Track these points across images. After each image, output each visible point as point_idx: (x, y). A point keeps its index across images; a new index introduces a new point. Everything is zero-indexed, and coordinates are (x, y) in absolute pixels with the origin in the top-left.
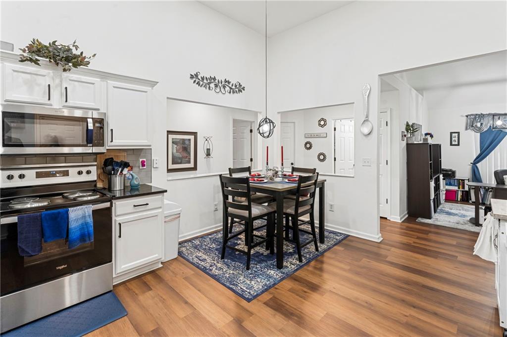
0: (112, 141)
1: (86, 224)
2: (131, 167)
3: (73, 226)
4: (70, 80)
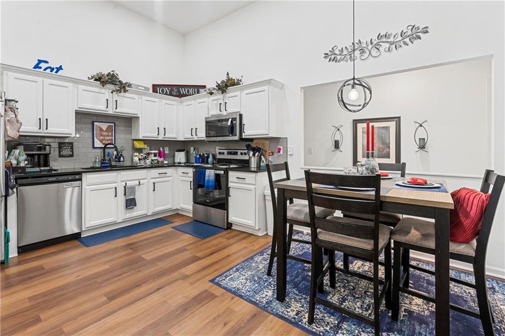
2: (272, 152)
4: (229, 97)
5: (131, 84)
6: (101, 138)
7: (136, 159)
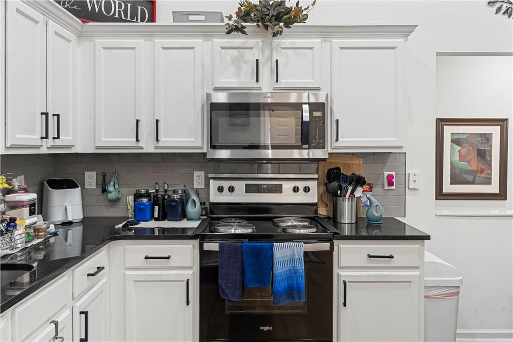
0: (337, 140)
1: (295, 271)
2: (369, 184)
3: (278, 271)
4: (283, 48)
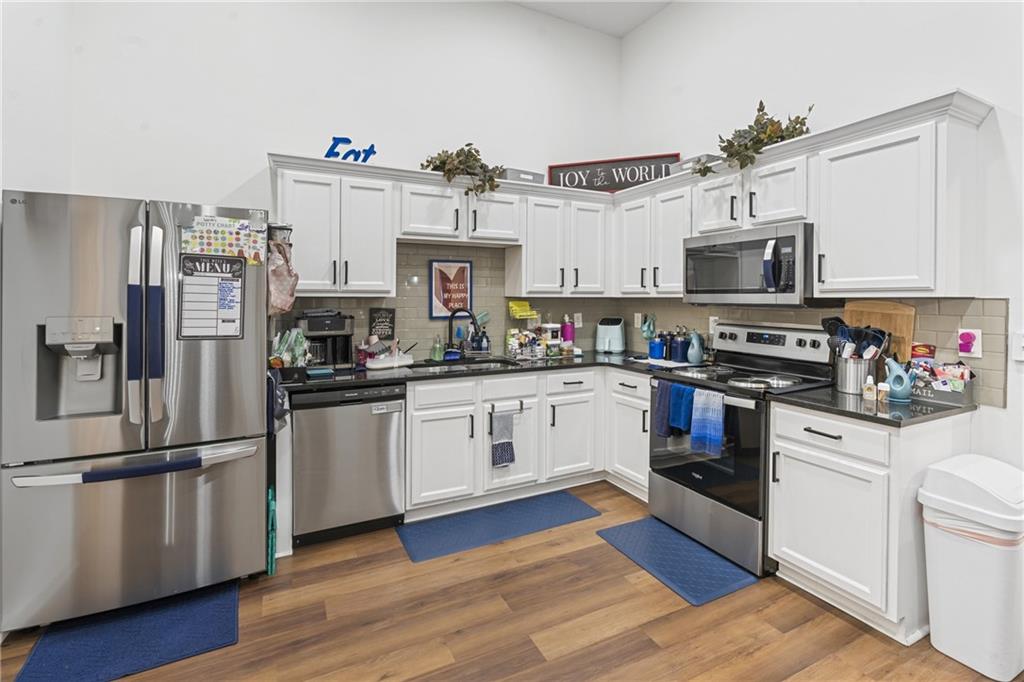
2: (928, 347)
4: (761, 177)
5: (504, 170)
6: (446, 296)
7: (514, 343)
